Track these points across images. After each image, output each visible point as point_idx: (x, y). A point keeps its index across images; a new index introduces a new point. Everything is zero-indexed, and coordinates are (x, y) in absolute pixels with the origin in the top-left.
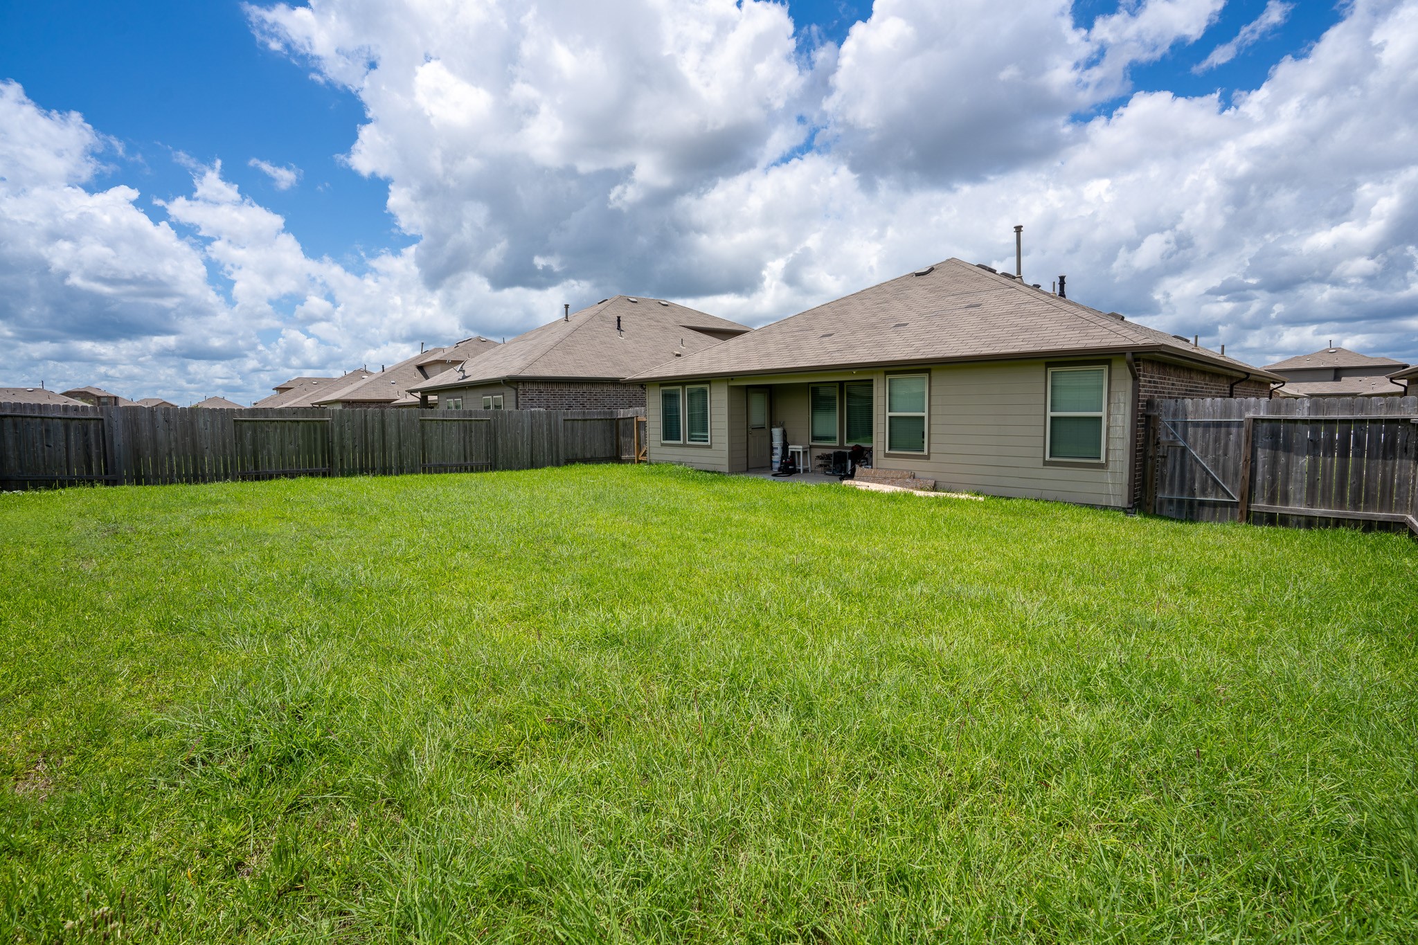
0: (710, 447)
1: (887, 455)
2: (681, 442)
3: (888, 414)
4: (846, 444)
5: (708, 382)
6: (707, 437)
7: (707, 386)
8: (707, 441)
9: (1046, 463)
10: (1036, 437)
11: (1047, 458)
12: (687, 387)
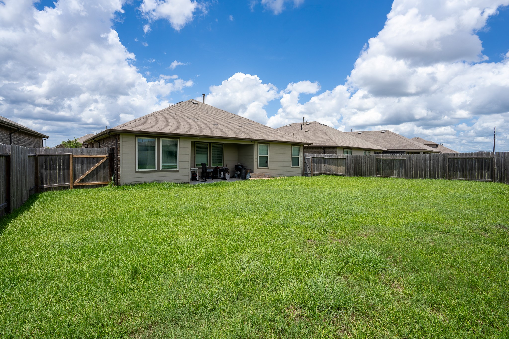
0: (178, 171)
1: (258, 169)
2: (156, 169)
3: (259, 156)
4: (211, 166)
5: (179, 138)
6: (177, 166)
7: (178, 140)
8: (177, 168)
9: (291, 168)
10: (289, 162)
11: (292, 166)
12: (161, 139)
